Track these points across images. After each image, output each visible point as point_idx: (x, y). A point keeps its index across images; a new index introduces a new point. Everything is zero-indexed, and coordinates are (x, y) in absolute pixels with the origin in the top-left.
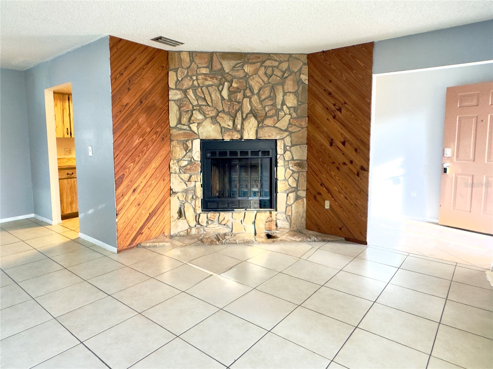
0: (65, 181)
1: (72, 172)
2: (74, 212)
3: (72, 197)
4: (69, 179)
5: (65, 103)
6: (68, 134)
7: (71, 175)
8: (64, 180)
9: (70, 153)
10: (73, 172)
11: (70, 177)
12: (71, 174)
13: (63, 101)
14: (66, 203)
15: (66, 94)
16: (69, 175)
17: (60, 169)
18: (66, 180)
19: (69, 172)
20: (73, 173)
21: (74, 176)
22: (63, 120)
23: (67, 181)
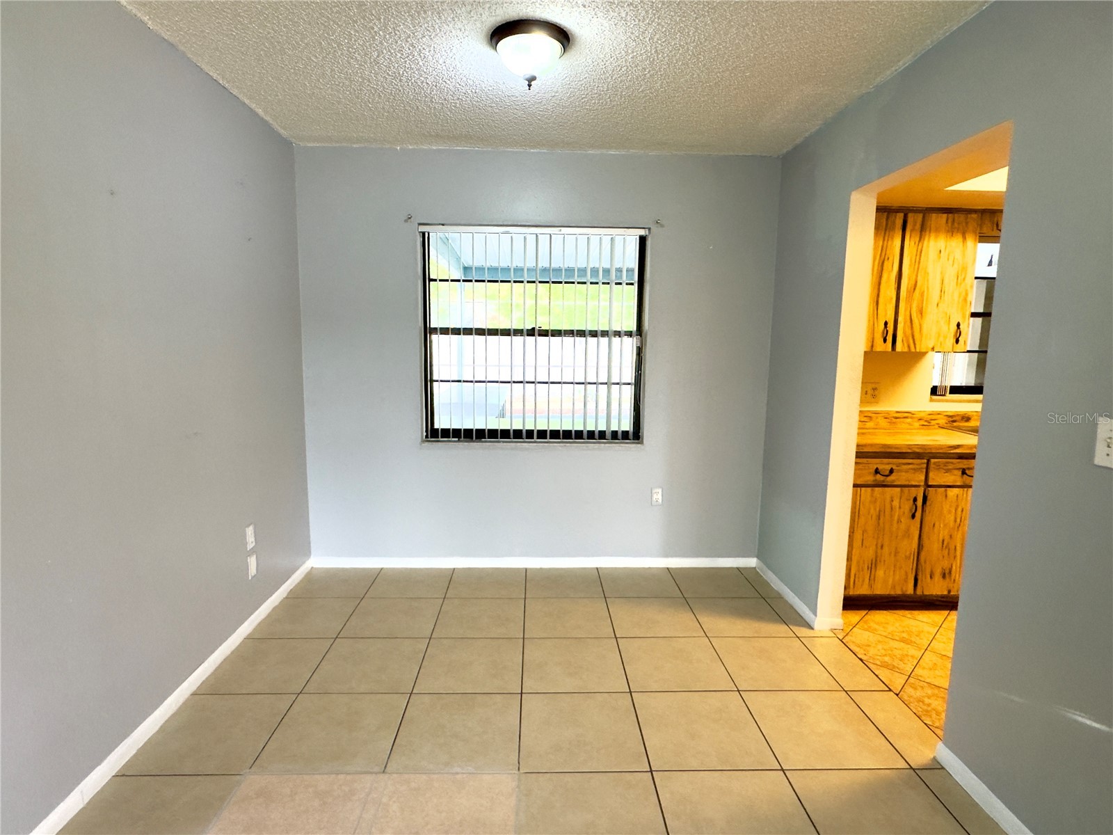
0: (866, 492)
1: (888, 467)
2: (878, 593)
3: (879, 547)
4: (877, 489)
5: (890, 243)
6: (885, 340)
7: (887, 476)
8: (863, 489)
9: (874, 396)
10: (894, 467)
11: (883, 481)
12: (887, 473)
13: (885, 234)
14: (858, 562)
15: (898, 210)
16: (878, 476)
17: (862, 454)
18: (869, 490)
19: (880, 467)
20: (891, 471)
21: (894, 481)
22: (878, 295)
23: (872, 496)
